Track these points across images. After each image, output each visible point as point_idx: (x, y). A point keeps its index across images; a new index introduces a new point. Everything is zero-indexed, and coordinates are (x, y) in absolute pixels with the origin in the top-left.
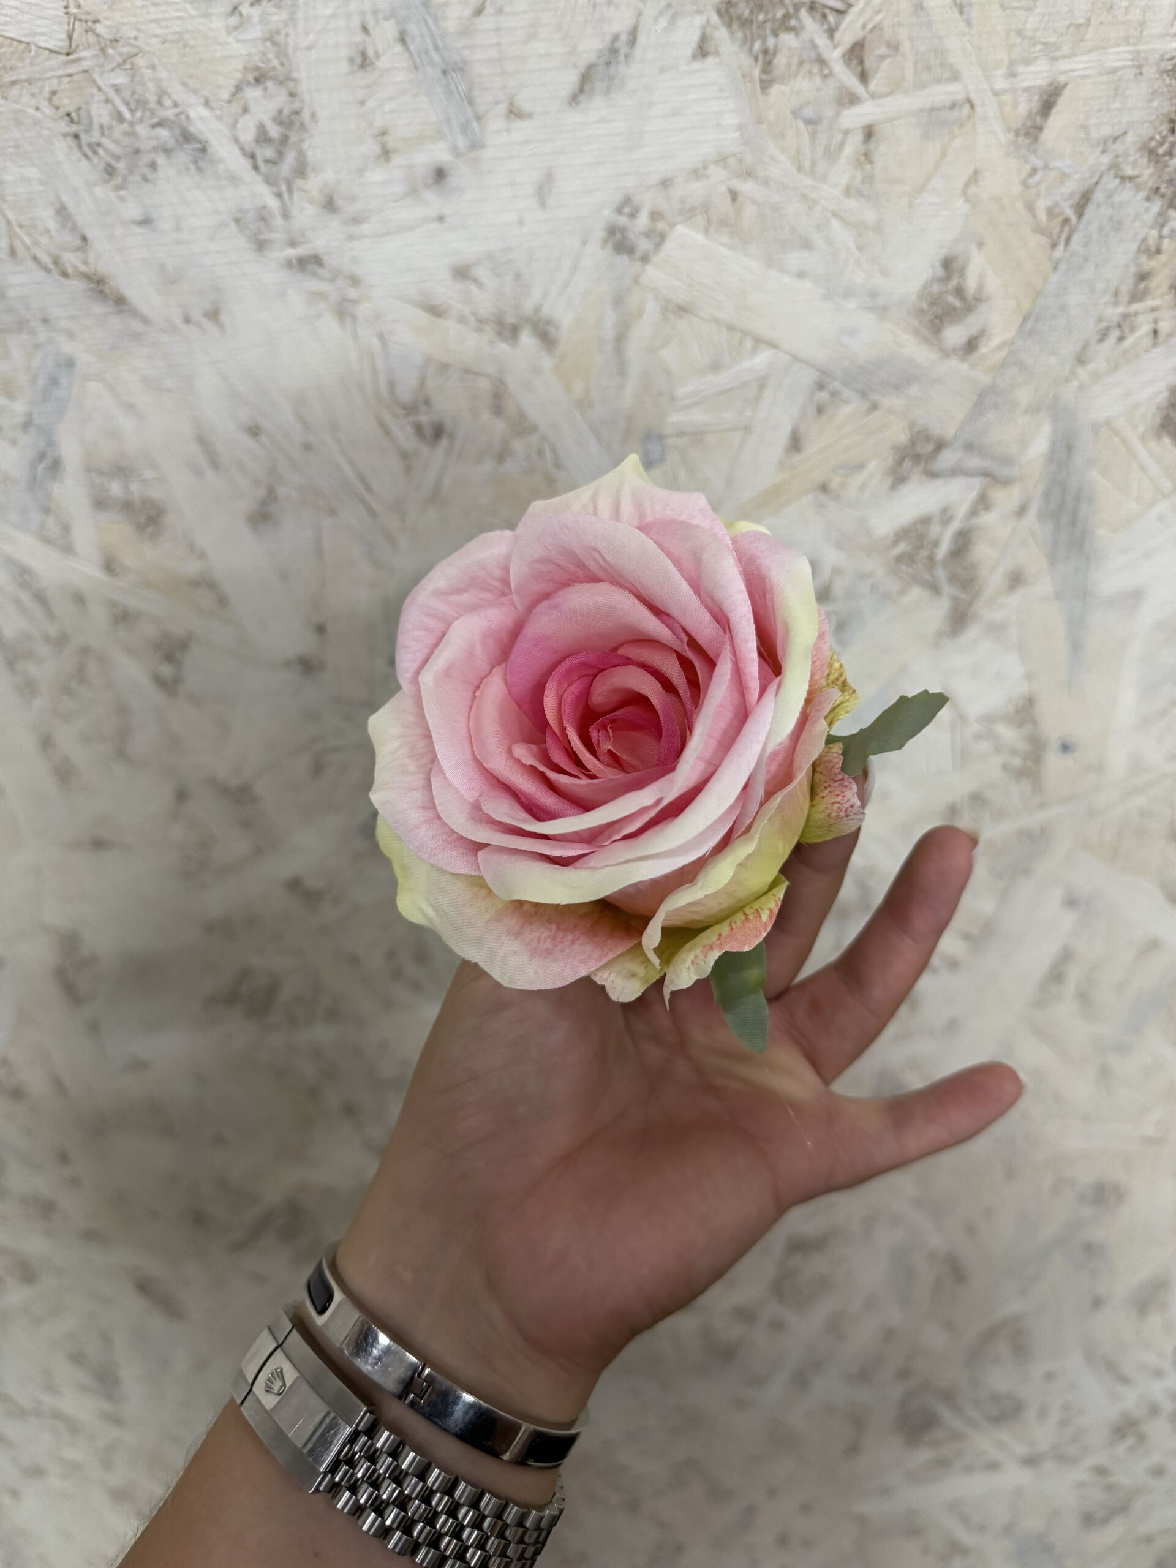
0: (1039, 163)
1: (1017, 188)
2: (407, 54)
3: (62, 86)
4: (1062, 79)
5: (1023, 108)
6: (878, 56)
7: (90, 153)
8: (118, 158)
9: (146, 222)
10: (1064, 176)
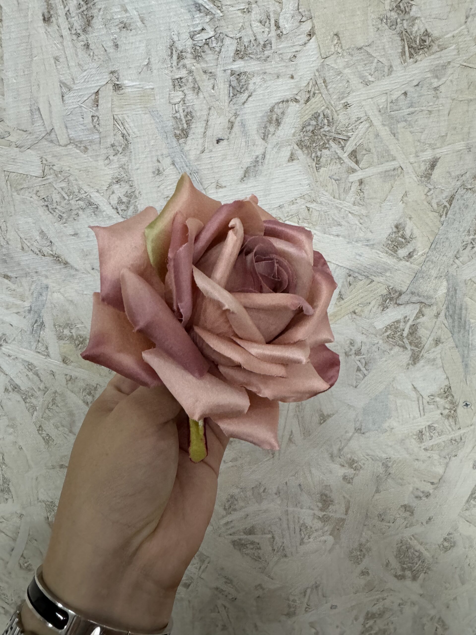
0: (432, 187)
1: (424, 197)
2: (175, 168)
3: (41, 189)
4: (438, 156)
5: (423, 168)
6: (363, 154)
7: (52, 212)
8: (64, 213)
9: (76, 234)
10: (442, 191)
